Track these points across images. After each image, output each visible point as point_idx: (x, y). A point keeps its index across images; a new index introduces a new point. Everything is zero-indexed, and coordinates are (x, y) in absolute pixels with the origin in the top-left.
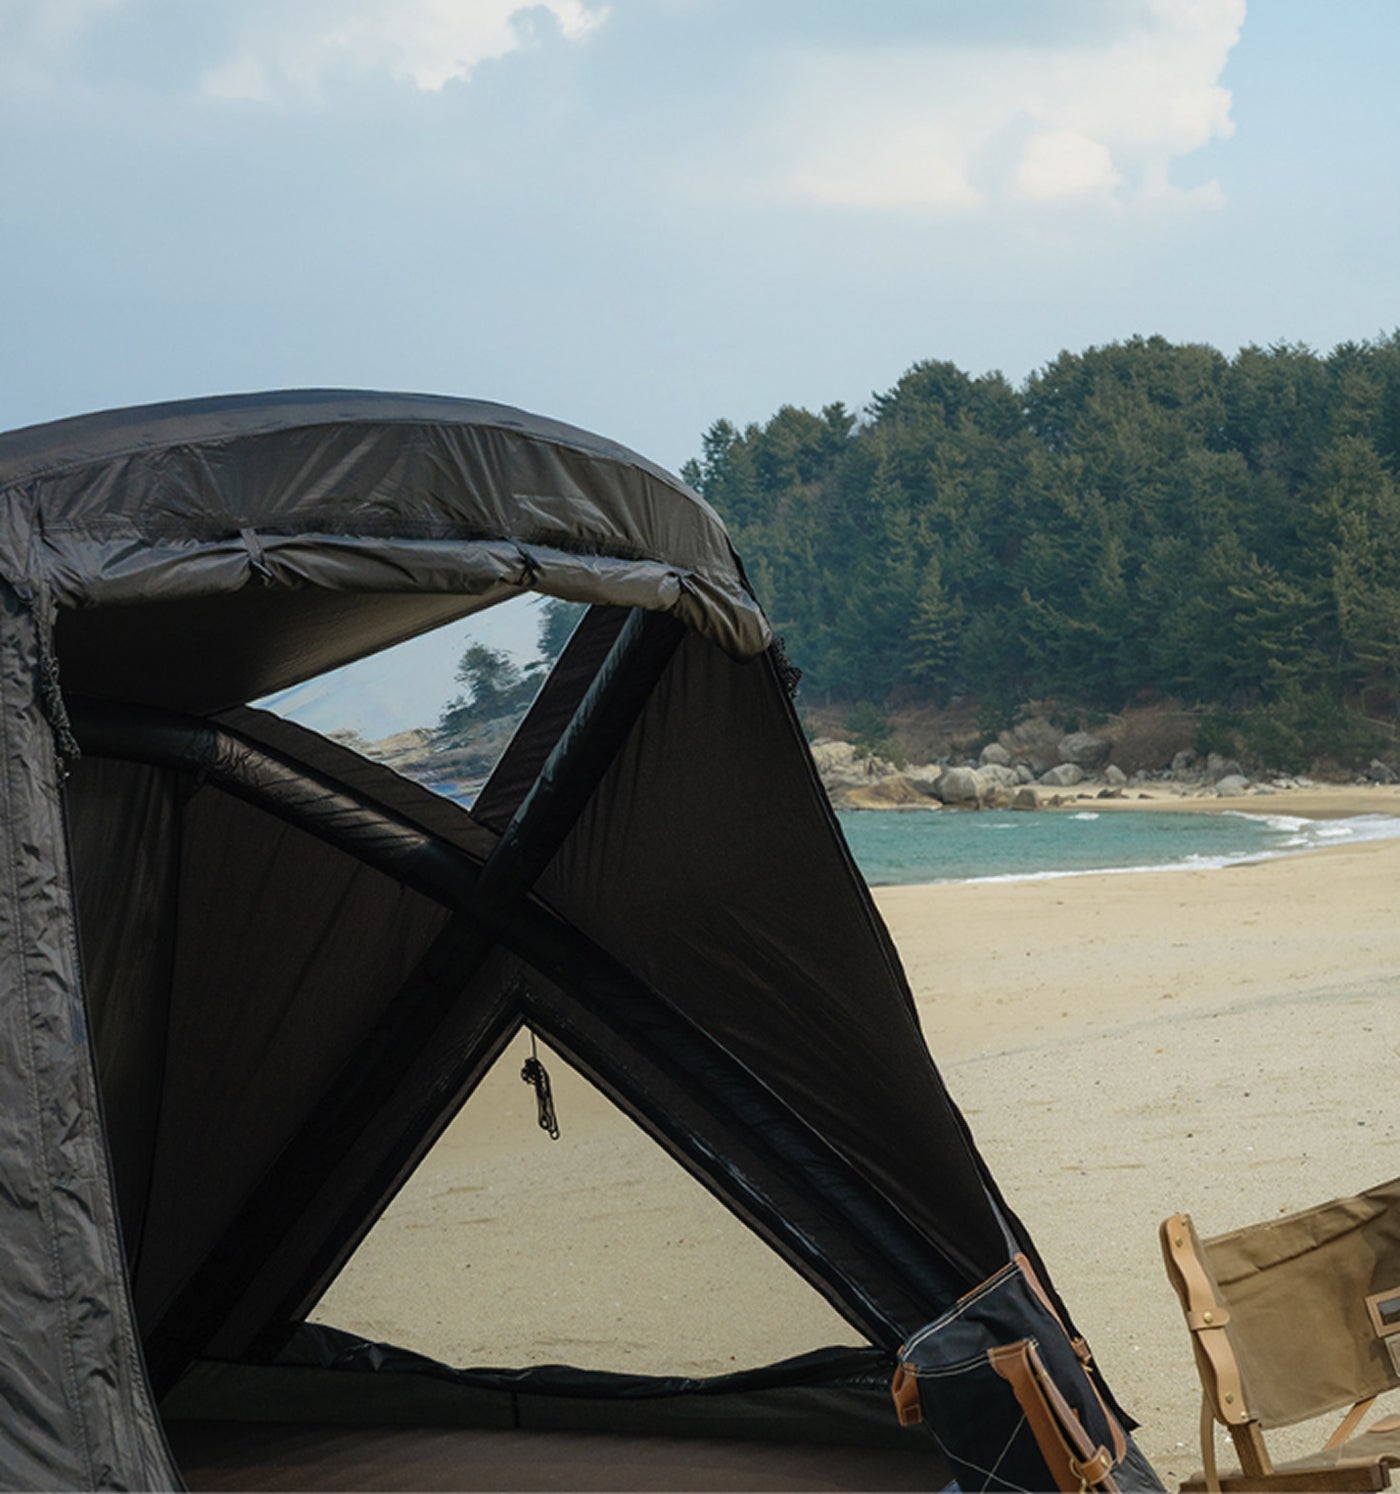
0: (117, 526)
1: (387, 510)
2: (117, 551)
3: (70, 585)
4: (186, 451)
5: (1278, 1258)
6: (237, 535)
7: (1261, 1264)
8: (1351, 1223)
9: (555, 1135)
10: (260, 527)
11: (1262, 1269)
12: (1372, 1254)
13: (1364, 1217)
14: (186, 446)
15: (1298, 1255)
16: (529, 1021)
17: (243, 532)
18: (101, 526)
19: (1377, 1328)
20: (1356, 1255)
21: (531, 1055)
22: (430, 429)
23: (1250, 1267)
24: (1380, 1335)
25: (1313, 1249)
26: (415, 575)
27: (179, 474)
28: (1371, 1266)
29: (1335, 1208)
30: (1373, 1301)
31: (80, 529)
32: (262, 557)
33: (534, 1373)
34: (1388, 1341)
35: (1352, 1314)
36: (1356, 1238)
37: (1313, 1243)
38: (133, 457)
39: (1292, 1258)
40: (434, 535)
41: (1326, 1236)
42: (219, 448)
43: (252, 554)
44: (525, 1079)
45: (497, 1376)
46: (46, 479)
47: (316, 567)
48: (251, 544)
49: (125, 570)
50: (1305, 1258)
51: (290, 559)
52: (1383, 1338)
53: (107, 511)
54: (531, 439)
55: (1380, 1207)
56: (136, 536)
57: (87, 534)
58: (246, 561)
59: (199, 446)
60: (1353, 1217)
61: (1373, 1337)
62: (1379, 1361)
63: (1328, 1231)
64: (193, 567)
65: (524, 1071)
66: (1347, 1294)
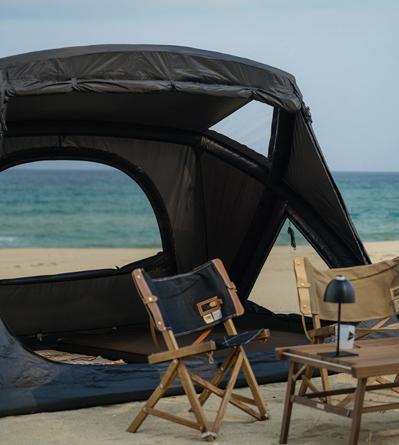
0: (29, 78)
1: (124, 73)
2: (29, 84)
3: (12, 91)
4: (54, 60)
5: (365, 276)
6: (70, 80)
7: (359, 277)
8: (388, 267)
9: (295, 249)
10: (77, 78)
11: (359, 279)
12: (392, 276)
13: (391, 266)
14: (54, 59)
15: (372, 276)
16: (289, 217)
17: (72, 79)
18: (25, 78)
19: (392, 298)
20: (388, 276)
21: (289, 226)
22: (139, 53)
23: (355, 278)
24: (393, 299)
25: (377, 274)
26: (129, 89)
27: (51, 66)
28: (392, 279)
29: (384, 263)
30: (392, 290)
31: (19, 79)
32: (77, 85)
33: (289, 316)
34: (394, 301)
35: (386, 294)
36: (389, 272)
37: (377, 272)
38: (38, 62)
39: (369, 276)
40: (142, 79)
41: (381, 271)
42: (64, 59)
43: (74, 84)
44: (288, 233)
45: (282, 316)
46: (10, 68)
47: (94, 87)
48: (74, 82)
49: (31, 88)
50: (374, 277)
51: (86, 85)
52: (393, 301)
53: (27, 74)
54: (182, 54)
55: (396, 263)
56: (35, 80)
57: (21, 80)
58: (71, 86)
59: (58, 59)
60: (389, 265)
61: (391, 300)
62: (391, 307)
63: (381, 269)
64: (52, 87)
65: (288, 231)
66: (385, 288)
